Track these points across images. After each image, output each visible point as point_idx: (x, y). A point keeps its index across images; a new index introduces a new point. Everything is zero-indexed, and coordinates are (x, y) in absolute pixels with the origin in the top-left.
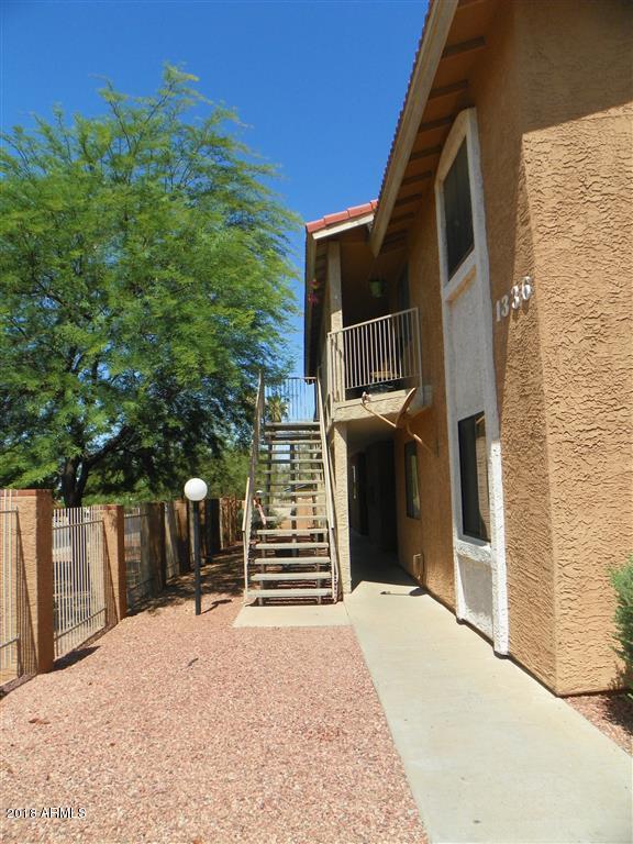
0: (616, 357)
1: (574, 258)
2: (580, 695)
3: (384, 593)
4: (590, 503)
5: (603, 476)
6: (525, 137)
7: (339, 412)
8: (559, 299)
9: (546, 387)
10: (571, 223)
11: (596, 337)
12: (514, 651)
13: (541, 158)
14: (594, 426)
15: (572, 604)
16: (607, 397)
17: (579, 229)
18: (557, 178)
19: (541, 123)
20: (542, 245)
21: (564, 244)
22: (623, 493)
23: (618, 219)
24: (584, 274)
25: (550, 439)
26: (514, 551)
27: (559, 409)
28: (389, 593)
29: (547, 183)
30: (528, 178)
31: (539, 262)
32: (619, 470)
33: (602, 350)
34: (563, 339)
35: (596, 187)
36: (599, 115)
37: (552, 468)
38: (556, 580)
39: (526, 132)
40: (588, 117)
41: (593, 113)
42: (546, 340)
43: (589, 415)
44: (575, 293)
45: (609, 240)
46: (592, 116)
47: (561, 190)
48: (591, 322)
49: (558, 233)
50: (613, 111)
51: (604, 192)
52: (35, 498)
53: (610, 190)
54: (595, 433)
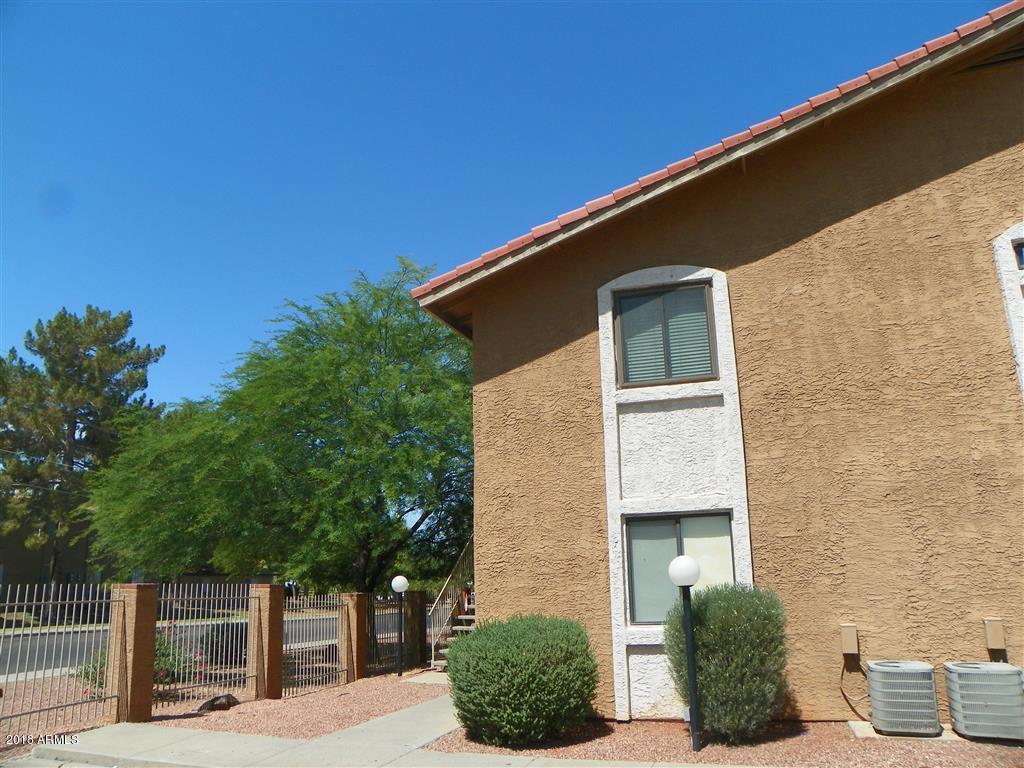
1: (496, 461)
6: (475, 388)
8: (486, 486)
9: (475, 538)
10: (497, 439)
11: (506, 507)
13: (482, 400)
14: (502, 560)
16: (510, 543)
17: (501, 442)
18: (491, 412)
19: (484, 378)
20: (479, 454)
21: (492, 452)
23: (524, 434)
24: (501, 470)
25: (476, 568)
27: (482, 550)
29: (484, 416)
30: (474, 413)
32: (514, 586)
33: (508, 516)
34: (486, 510)
35: (513, 415)
36: (517, 370)
39: (475, 385)
44: (495, 482)
45: (518, 448)
46: (514, 371)
47: (492, 419)
48: (503, 498)
49: (488, 446)
50: (526, 367)
51: (517, 418)
52: (269, 589)
53: (521, 417)
54: (501, 564)
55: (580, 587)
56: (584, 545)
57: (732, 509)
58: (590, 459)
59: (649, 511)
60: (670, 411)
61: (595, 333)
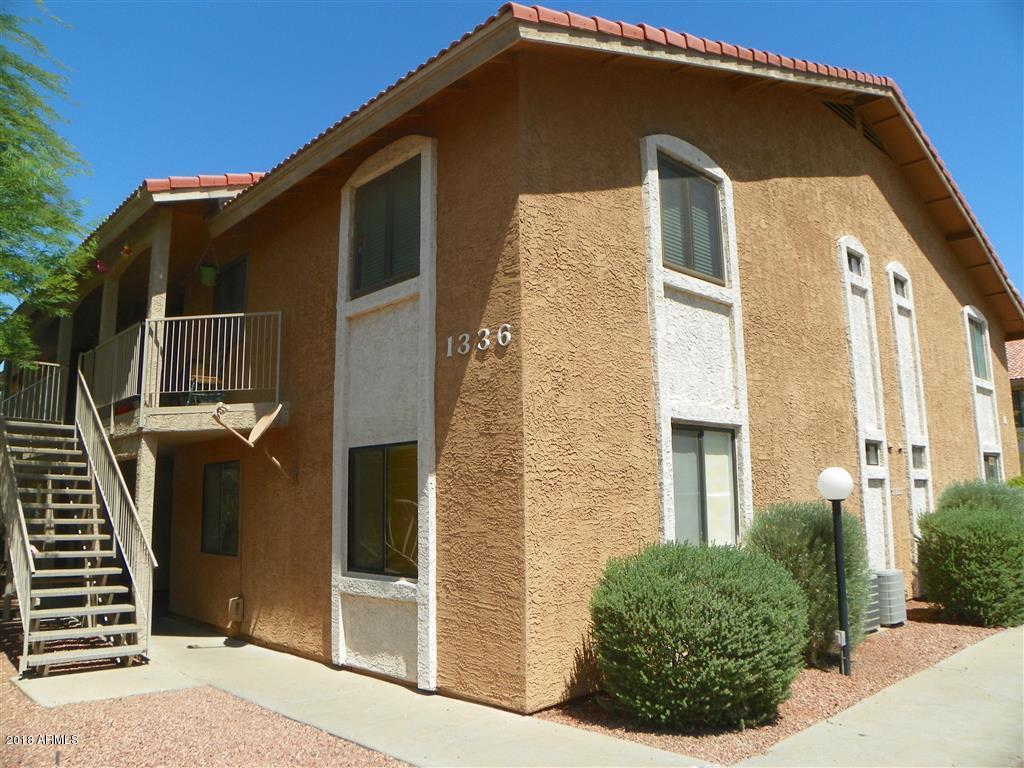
0: (571, 408)
1: (547, 316)
2: (540, 711)
3: (190, 647)
4: (550, 536)
5: (560, 512)
6: (522, 198)
7: (152, 419)
8: (536, 350)
9: (526, 430)
10: (548, 285)
11: (559, 389)
12: (448, 684)
13: (530, 220)
14: (555, 467)
15: (537, 628)
16: (564, 442)
17: (552, 291)
18: (540, 242)
19: (532, 190)
20: (527, 300)
21: (542, 302)
22: (572, 526)
23: (576, 288)
24: (553, 332)
25: (527, 477)
26: (453, 584)
27: (533, 450)
28: (197, 647)
29: (533, 245)
30: (521, 236)
31: (525, 314)
32: (569, 507)
33: (562, 401)
34: (539, 388)
35: (564, 257)
36: (568, 195)
37: (527, 503)
38: (527, 606)
39: (522, 193)
40: (562, 195)
41: (565, 192)
42: (527, 388)
43: (553, 458)
44: (547, 347)
47: (542, 253)
48: (556, 375)
49: (541, 292)
51: (569, 263)
53: (572, 262)
54: (556, 474)
55: (631, 509)
56: (637, 452)
57: (741, 426)
58: (637, 342)
59: (689, 417)
60: (696, 307)
61: (638, 188)
